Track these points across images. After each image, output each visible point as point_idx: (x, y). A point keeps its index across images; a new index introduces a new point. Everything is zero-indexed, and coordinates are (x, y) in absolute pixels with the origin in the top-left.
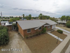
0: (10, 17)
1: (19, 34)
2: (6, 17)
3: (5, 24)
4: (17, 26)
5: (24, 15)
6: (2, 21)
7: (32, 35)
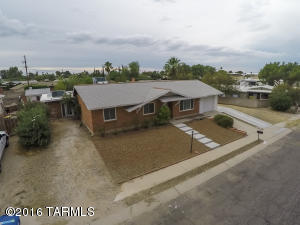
0: (58, 73)
1: (81, 125)
2: (40, 74)
3: (38, 98)
4: (78, 102)
5: (108, 64)
6: (27, 88)
7: (120, 129)
